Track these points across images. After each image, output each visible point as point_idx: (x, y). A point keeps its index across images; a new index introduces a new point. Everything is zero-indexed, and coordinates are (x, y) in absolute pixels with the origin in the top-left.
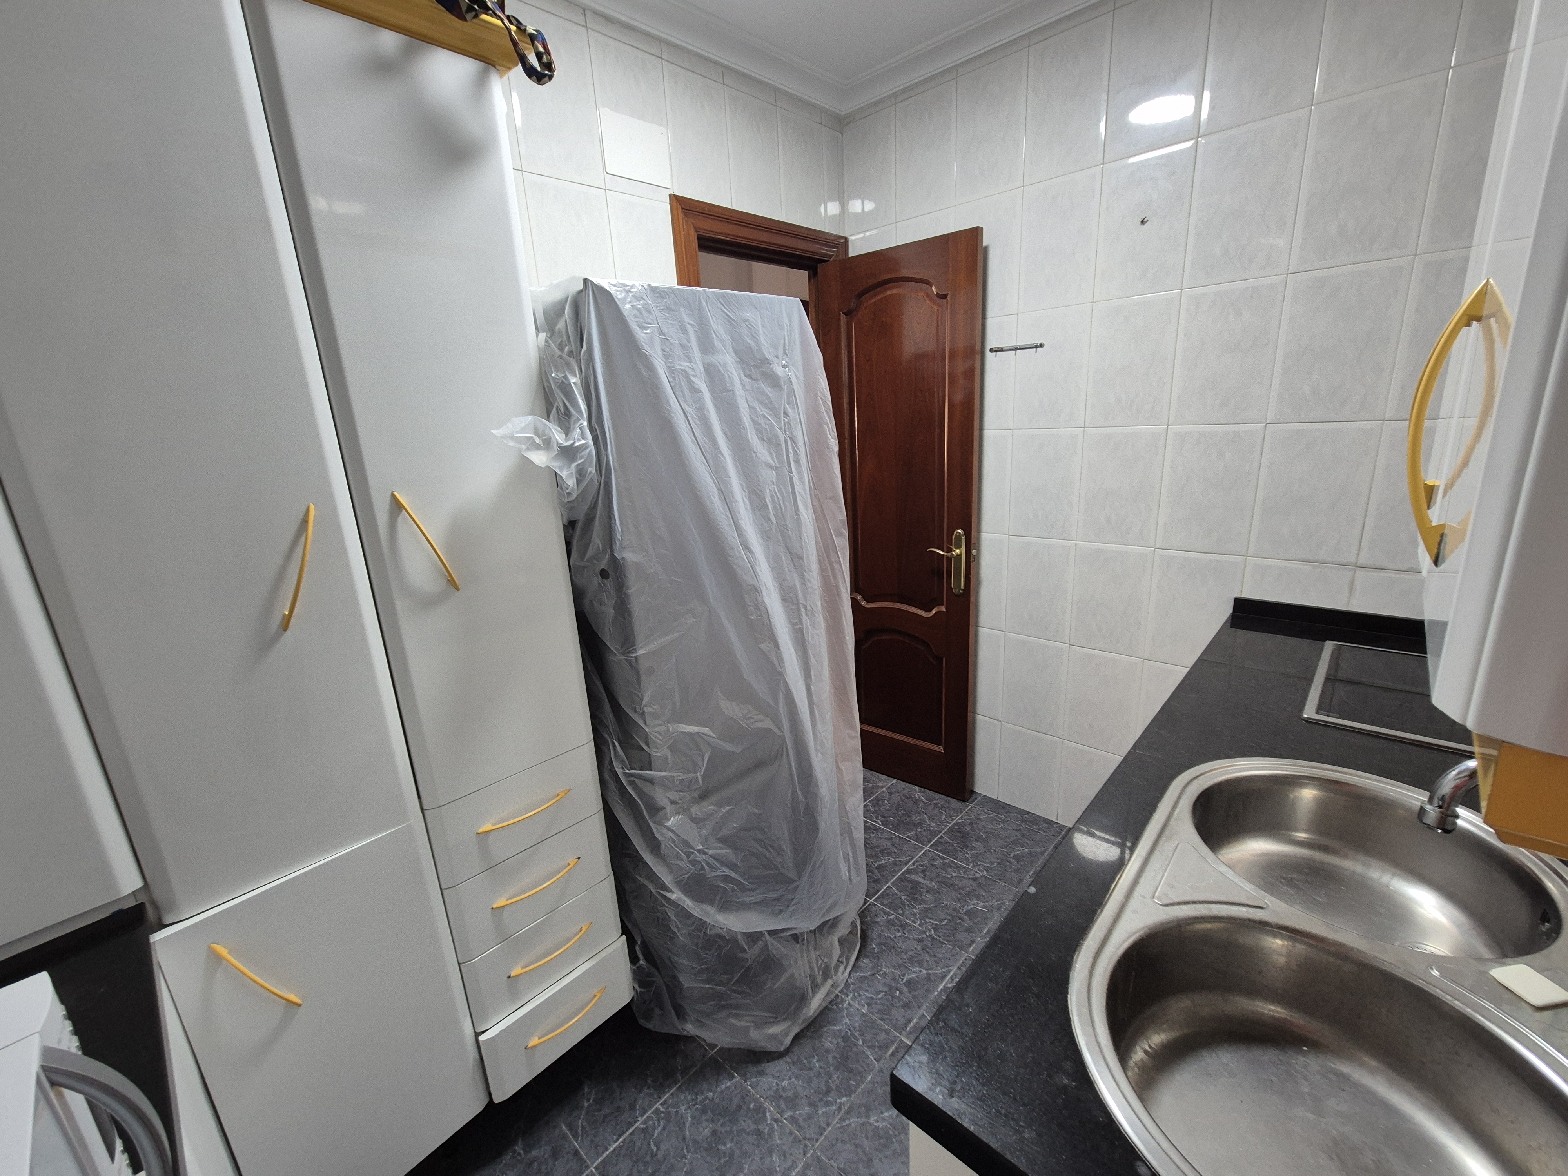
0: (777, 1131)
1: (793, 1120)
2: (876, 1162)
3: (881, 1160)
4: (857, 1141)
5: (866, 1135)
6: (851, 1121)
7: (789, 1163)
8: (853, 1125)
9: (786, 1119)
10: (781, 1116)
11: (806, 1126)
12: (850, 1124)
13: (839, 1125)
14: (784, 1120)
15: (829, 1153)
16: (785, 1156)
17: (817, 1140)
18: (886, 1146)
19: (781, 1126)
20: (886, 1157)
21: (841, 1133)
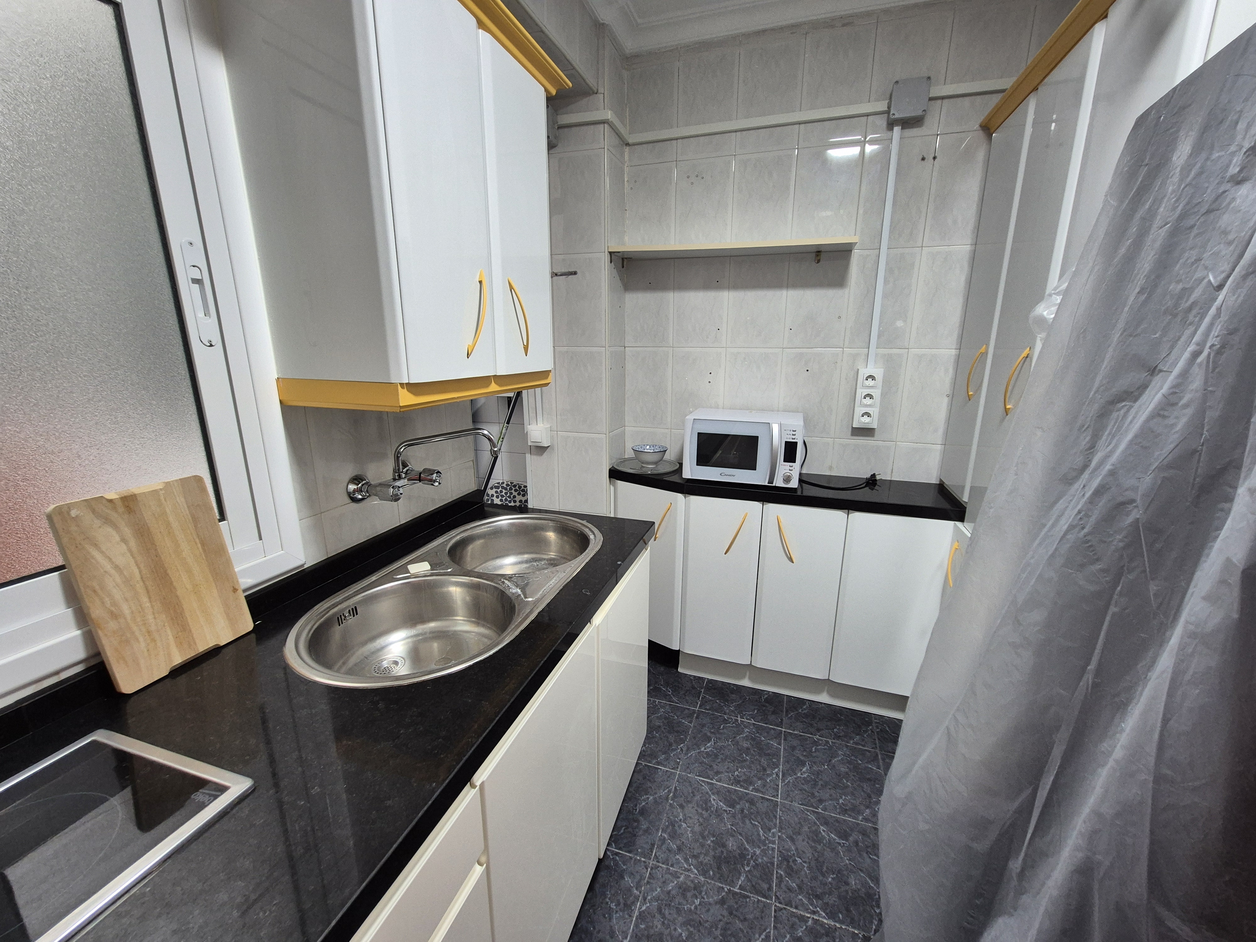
0: (807, 904)
1: (803, 919)
2: (725, 913)
3: (724, 916)
4: (746, 923)
5: (743, 931)
6: (760, 939)
7: (783, 885)
8: (757, 936)
9: (809, 918)
10: (813, 918)
11: (790, 919)
12: (760, 936)
13: (767, 931)
14: (809, 916)
15: (761, 905)
16: (789, 889)
17: (775, 911)
18: (725, 929)
19: (807, 909)
20: (720, 920)
21: (762, 925)
